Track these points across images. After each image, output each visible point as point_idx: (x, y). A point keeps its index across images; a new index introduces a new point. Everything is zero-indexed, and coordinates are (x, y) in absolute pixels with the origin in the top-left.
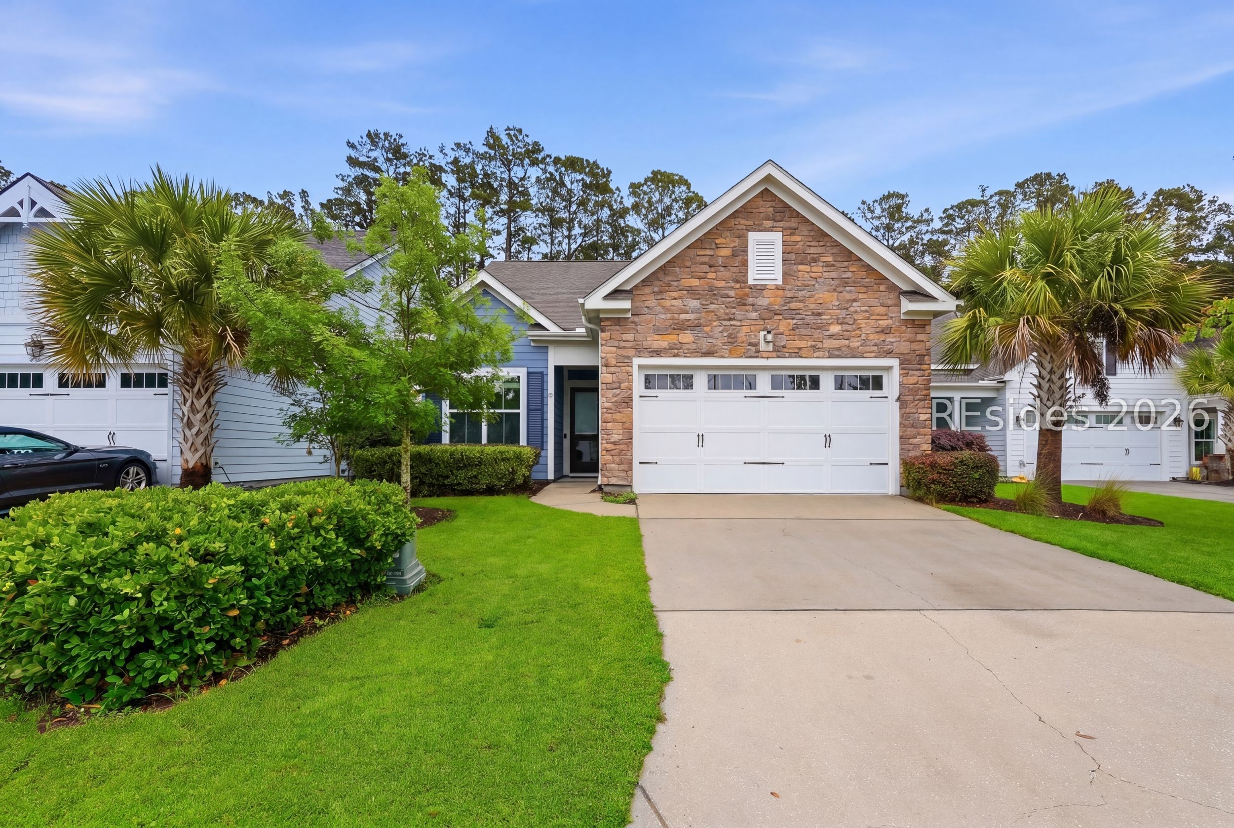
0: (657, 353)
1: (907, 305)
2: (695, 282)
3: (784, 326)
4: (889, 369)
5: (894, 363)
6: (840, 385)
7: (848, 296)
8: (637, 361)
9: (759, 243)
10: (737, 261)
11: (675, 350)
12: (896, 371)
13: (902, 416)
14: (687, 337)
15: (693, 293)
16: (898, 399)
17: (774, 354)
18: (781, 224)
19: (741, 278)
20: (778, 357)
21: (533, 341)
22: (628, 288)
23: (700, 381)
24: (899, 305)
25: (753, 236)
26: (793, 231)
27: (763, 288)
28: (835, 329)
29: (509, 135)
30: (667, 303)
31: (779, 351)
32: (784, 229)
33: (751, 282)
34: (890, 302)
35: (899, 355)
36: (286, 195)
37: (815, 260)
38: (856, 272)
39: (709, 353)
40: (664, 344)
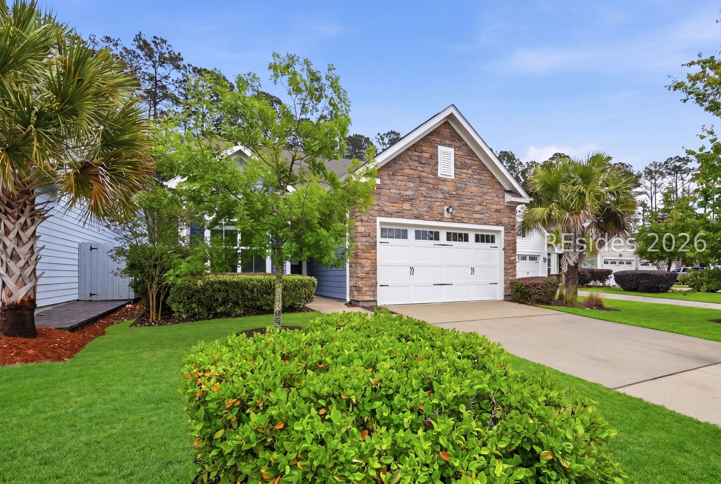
0: (391, 215)
1: (509, 198)
2: (412, 172)
3: (456, 204)
4: (498, 232)
5: (502, 228)
6: (477, 239)
7: (485, 190)
8: (379, 219)
9: (444, 153)
10: (432, 162)
11: (400, 214)
12: (503, 233)
13: (506, 257)
14: (406, 206)
15: (410, 179)
16: (504, 249)
17: (450, 220)
18: (454, 143)
19: (435, 173)
20: (453, 222)
23: (411, 234)
24: (504, 197)
25: (441, 148)
26: (459, 149)
27: (445, 180)
28: (478, 208)
30: (396, 184)
31: (453, 219)
32: (455, 147)
33: (439, 175)
34: (500, 196)
35: (504, 225)
37: (470, 167)
38: (485, 177)
39: (417, 218)
40: (394, 209)
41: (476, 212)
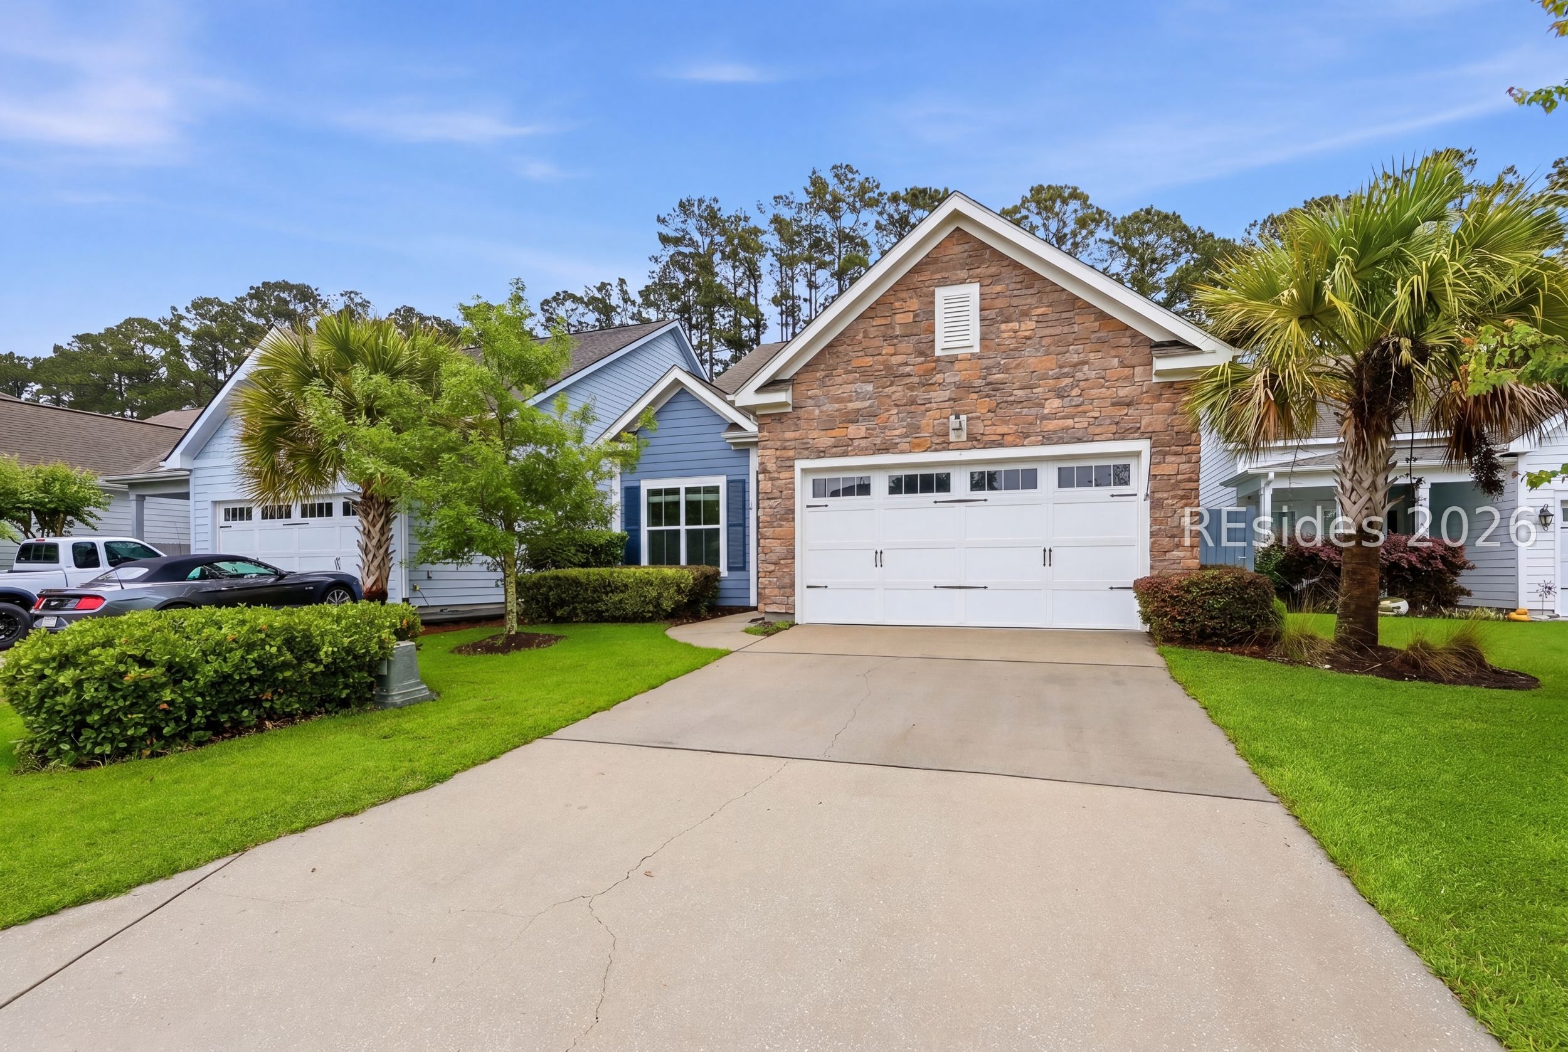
0: (821, 454)
1: (1161, 363)
2: (869, 361)
3: (982, 406)
4: (1137, 454)
5: (1143, 446)
6: (1065, 479)
7: (1075, 358)
8: (799, 465)
9: (949, 301)
10: (921, 328)
11: (843, 448)
12: (1147, 457)
13: (1154, 520)
14: (854, 430)
15: (866, 375)
16: (1150, 496)
17: (969, 445)
18: (979, 272)
19: (926, 349)
20: (974, 448)
21: (734, 444)
22: (787, 375)
24: (1149, 364)
25: (941, 293)
26: (995, 278)
27: (953, 360)
28: (1055, 405)
29: (836, 176)
30: (834, 391)
31: (975, 440)
32: (980, 279)
33: (938, 353)
34: (1135, 360)
35: (1149, 435)
36: (603, 287)
37: (1025, 314)
38: (1084, 325)
39: (885, 449)
40: (830, 441)
41: (1054, 416)
